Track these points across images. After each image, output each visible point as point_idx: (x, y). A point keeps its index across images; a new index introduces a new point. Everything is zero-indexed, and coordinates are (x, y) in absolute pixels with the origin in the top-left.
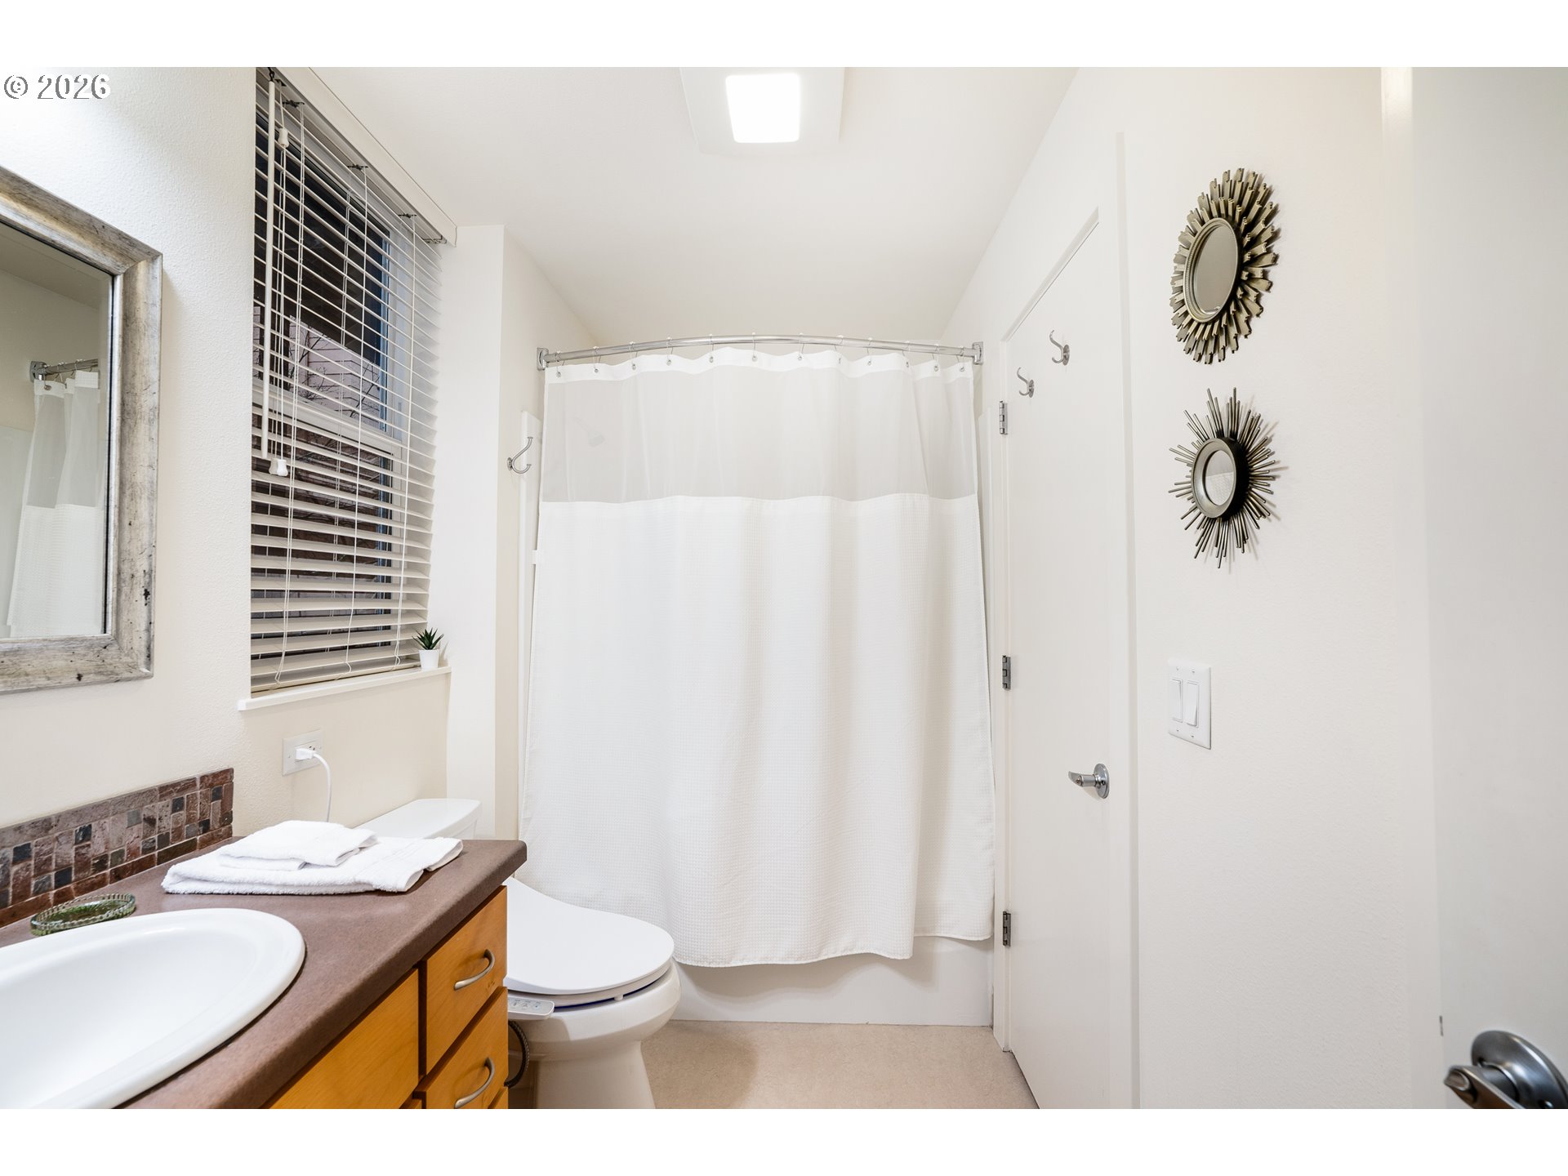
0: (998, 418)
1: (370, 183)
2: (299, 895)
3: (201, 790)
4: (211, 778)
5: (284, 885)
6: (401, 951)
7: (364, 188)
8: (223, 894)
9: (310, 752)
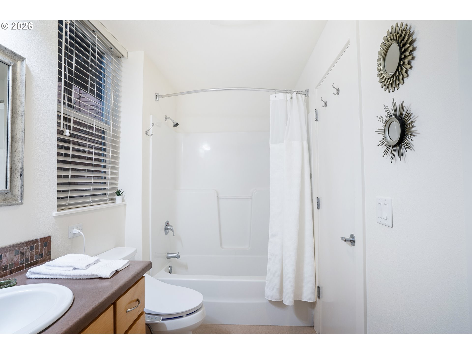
0: (314, 115)
1: (98, 37)
2: (72, 279)
3: (40, 243)
4: (43, 239)
5: (68, 276)
6: (107, 298)
7: (96, 38)
8: (47, 279)
9: (78, 230)
